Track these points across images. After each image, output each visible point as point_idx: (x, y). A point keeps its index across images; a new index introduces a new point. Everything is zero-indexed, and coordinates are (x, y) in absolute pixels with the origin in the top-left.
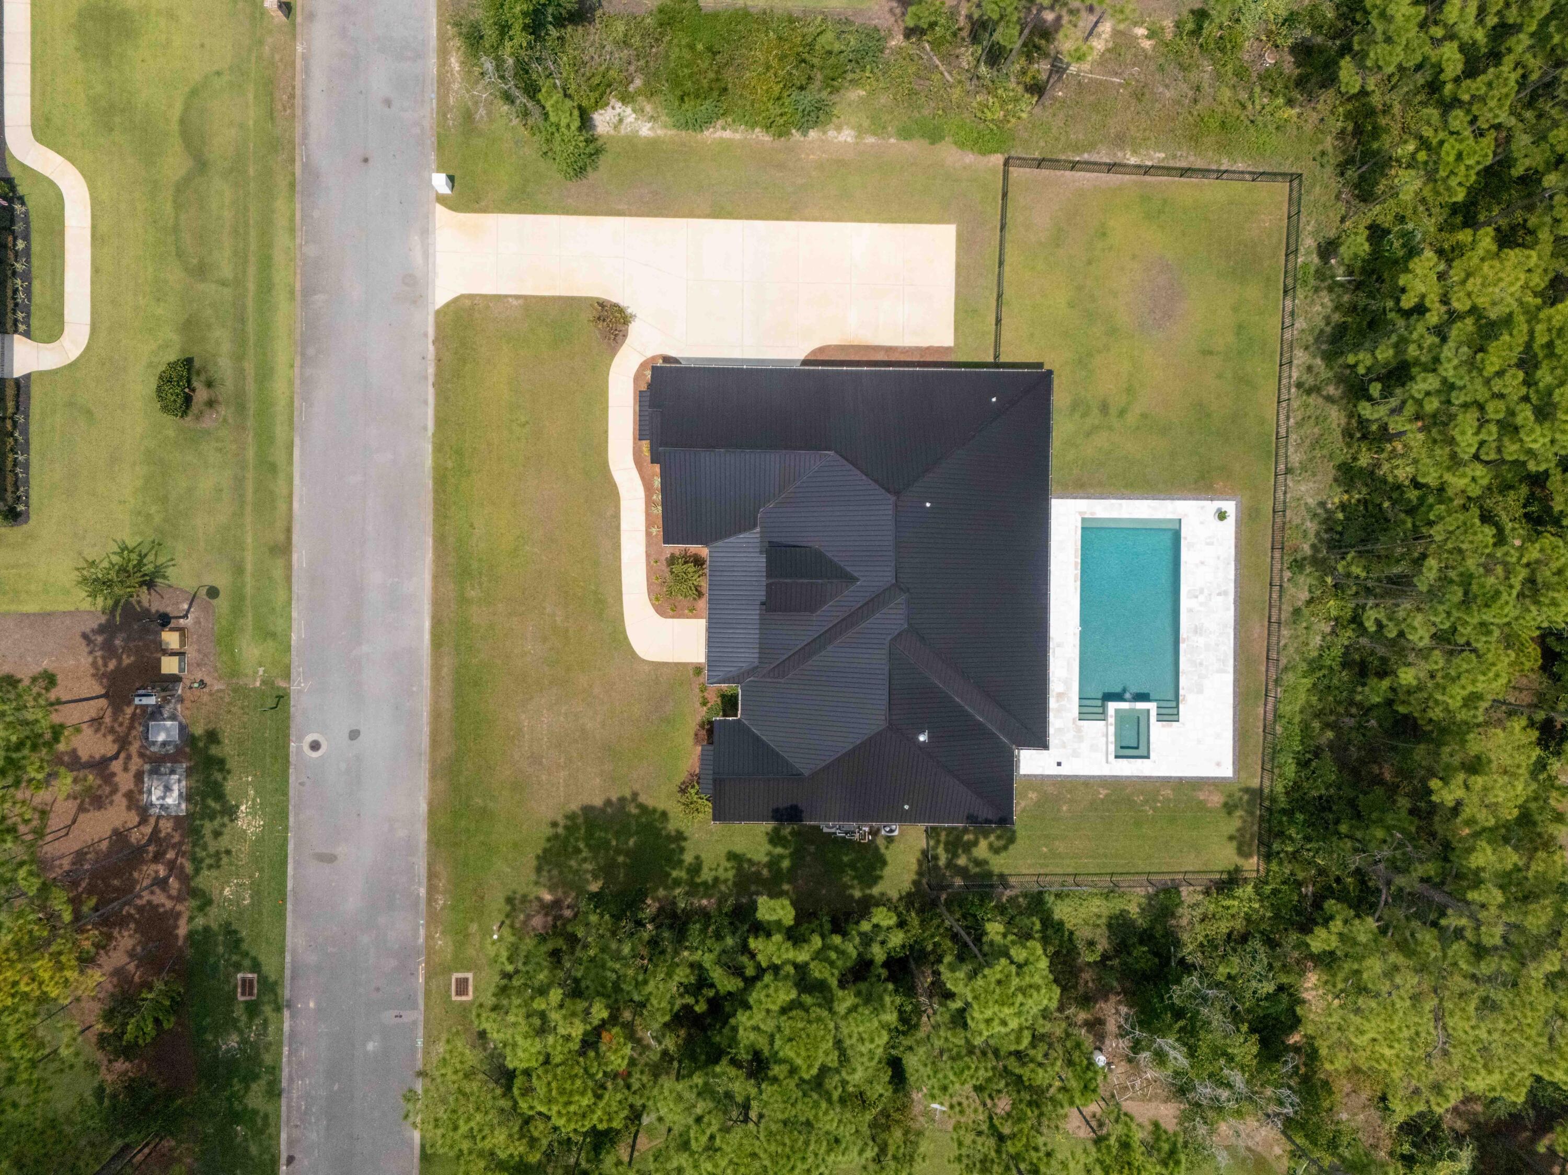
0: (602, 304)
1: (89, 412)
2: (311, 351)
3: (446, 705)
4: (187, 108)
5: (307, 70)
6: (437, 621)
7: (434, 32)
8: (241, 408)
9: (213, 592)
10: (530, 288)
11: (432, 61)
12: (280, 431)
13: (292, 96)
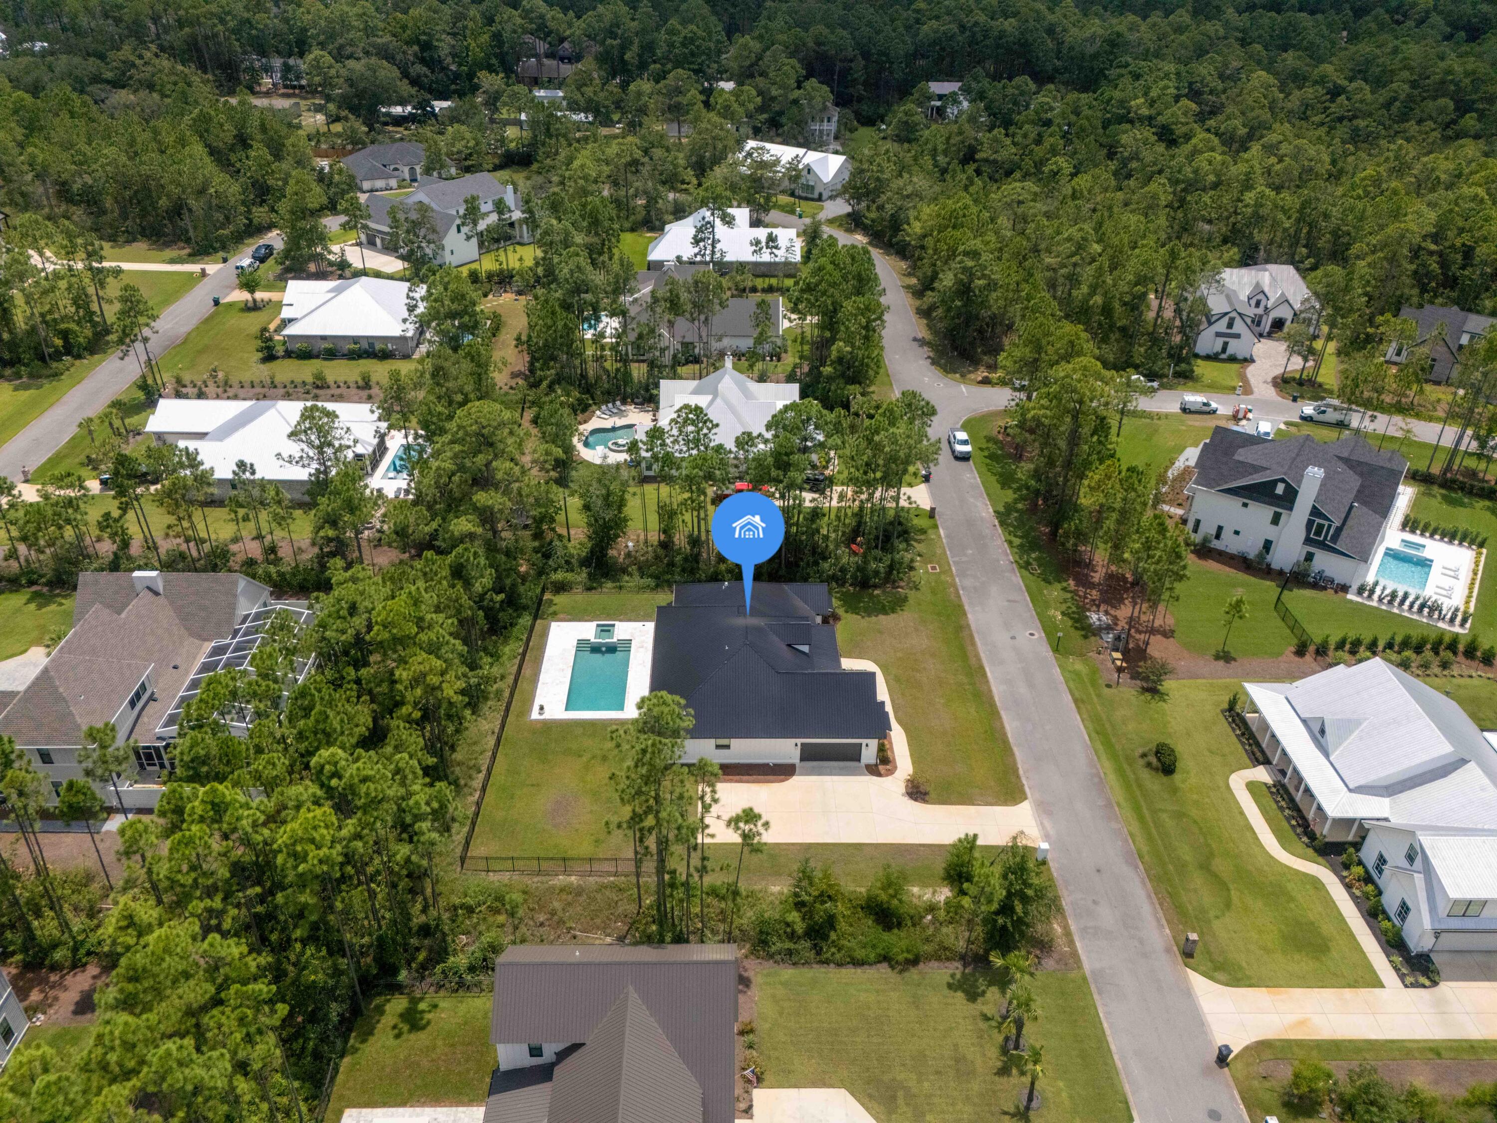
0: (925, 801)
1: (1211, 752)
2: (1096, 780)
3: (969, 648)
4: (1229, 896)
5: (1158, 920)
6: (984, 675)
7: (1078, 944)
8: (1127, 758)
9: (1109, 686)
10: (972, 809)
11: (1073, 928)
12: (1100, 747)
13: (1161, 904)
